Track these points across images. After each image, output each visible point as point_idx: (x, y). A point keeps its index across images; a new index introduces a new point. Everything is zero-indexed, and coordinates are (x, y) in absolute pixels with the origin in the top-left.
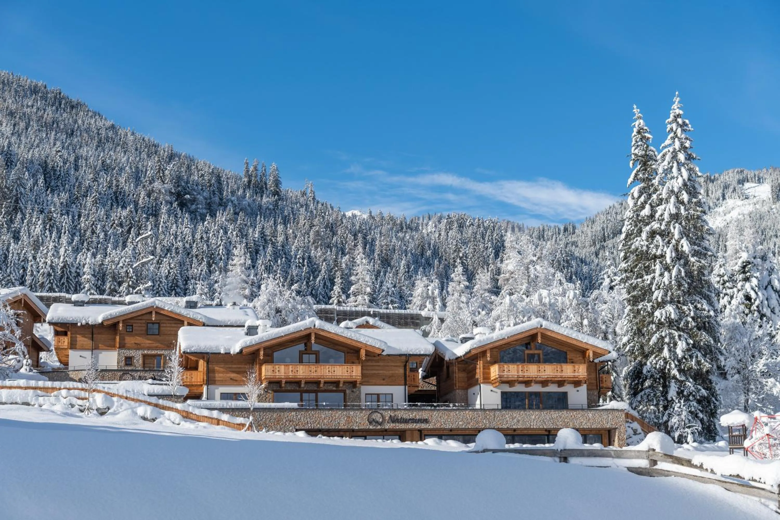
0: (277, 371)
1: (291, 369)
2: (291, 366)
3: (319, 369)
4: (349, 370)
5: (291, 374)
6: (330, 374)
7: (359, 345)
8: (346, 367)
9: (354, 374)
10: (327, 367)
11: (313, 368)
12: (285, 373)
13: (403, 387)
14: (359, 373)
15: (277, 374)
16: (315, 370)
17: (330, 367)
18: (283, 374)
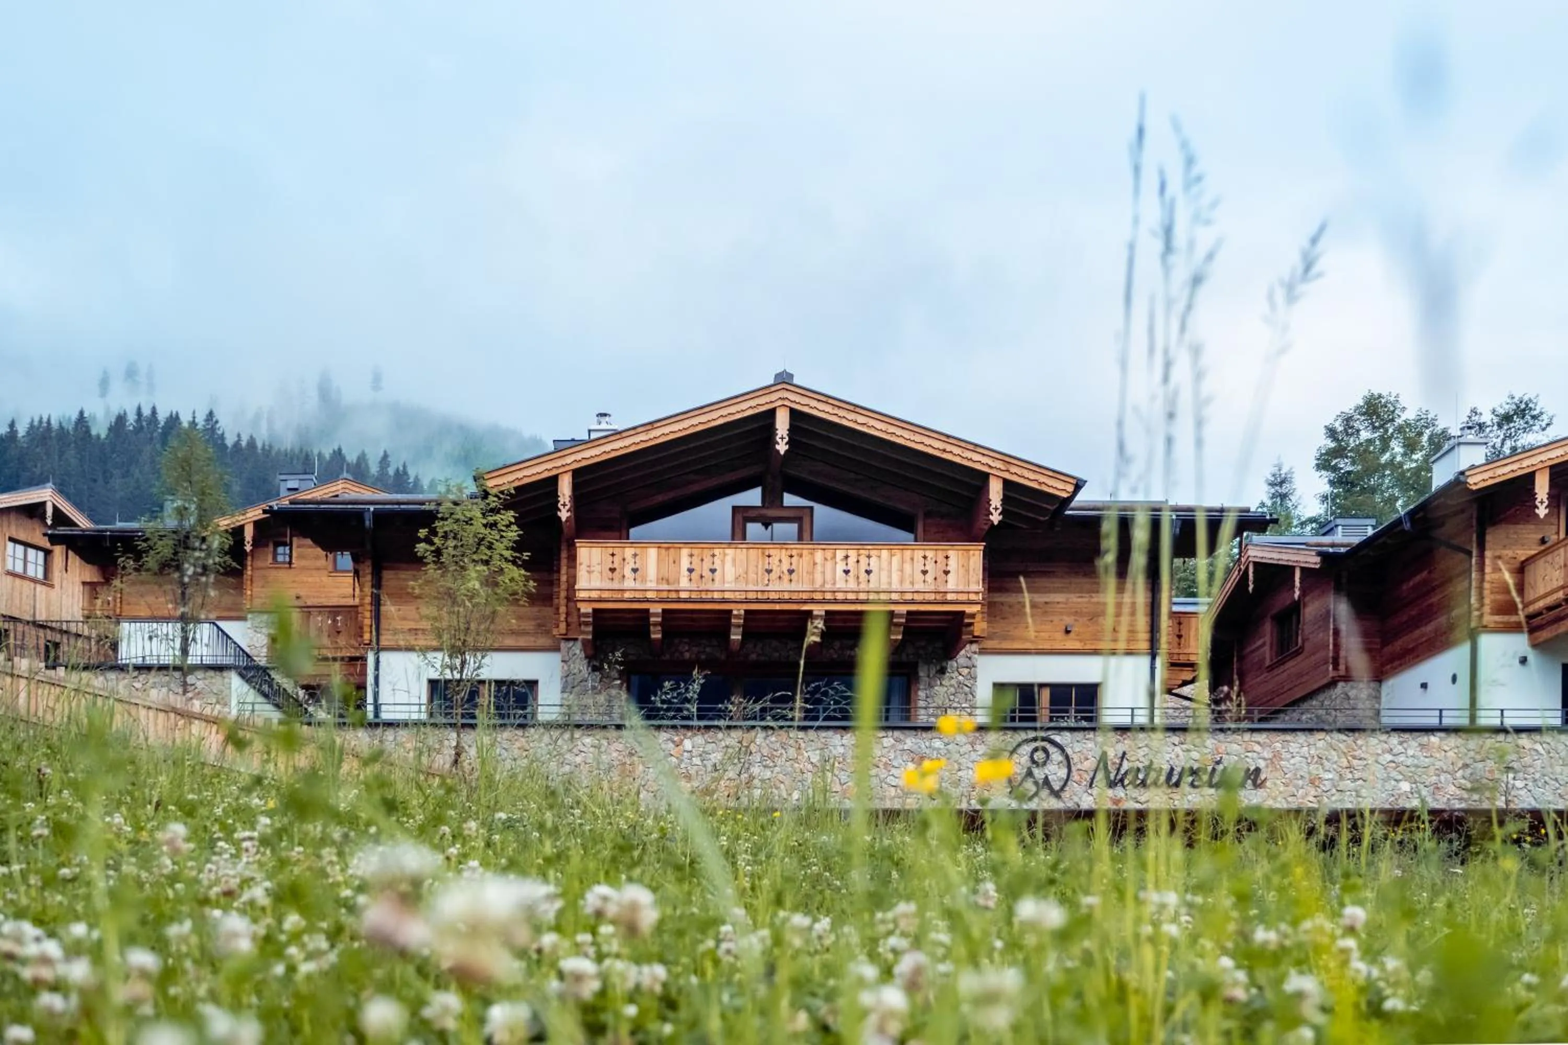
0: (628, 572)
1: (685, 563)
2: (685, 552)
3: (801, 565)
4: (930, 567)
5: (684, 583)
6: (852, 585)
7: (977, 462)
8: (919, 554)
9: (951, 586)
10: (840, 554)
11: (780, 559)
12: (661, 579)
13: (1145, 661)
14: (976, 583)
15: (629, 584)
16: (785, 567)
17: (853, 554)
18: (652, 585)
